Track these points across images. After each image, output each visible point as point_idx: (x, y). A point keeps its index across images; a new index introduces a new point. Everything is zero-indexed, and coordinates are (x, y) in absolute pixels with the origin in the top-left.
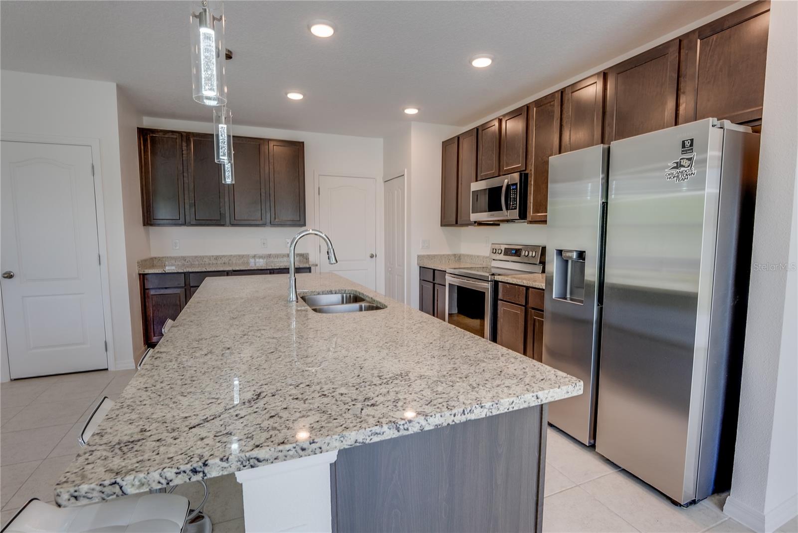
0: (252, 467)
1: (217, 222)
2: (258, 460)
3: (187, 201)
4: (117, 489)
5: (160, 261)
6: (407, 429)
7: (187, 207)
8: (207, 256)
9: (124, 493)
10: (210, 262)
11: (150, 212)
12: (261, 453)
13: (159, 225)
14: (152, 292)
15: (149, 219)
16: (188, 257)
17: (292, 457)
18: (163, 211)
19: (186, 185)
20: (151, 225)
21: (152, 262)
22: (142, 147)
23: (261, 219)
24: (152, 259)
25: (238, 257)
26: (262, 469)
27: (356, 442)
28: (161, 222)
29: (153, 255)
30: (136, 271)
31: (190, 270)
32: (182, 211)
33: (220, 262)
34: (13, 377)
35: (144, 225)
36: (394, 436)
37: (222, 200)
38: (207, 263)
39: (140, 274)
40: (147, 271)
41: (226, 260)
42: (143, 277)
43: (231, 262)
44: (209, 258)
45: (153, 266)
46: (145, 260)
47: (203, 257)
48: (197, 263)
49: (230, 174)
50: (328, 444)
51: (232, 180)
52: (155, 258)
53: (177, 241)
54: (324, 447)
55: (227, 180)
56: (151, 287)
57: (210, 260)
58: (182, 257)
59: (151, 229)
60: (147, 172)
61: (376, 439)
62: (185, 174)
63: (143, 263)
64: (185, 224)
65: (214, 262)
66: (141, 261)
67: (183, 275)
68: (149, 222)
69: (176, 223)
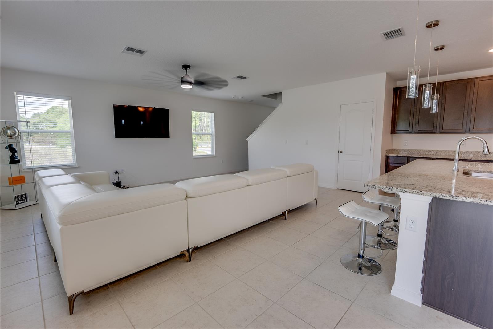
0: (403, 192)
1: (431, 131)
2: (405, 191)
3: (414, 121)
4: (374, 187)
5: (398, 151)
6: (457, 199)
7: (414, 124)
8: (422, 150)
9: (375, 188)
10: (424, 153)
11: (395, 127)
12: (406, 190)
13: (398, 133)
14: (391, 165)
15: (394, 131)
16: (411, 150)
17: (415, 193)
18: (401, 126)
19: (415, 113)
20: (395, 133)
21: (392, 151)
22: (395, 97)
23: (462, 129)
24: (393, 150)
25: (442, 152)
26: (405, 194)
27: (436, 196)
28: (400, 132)
29: (393, 148)
30: (385, 154)
31: (411, 156)
32: (411, 126)
33: (430, 153)
34: (338, 188)
35: (391, 133)
36: (451, 199)
37: (435, 119)
38: (422, 153)
39: (386, 156)
40: (389, 155)
41: (434, 153)
42: (387, 157)
43: (437, 154)
44: (424, 151)
45: (393, 153)
46: (390, 150)
47: (420, 151)
48: (416, 153)
49: (436, 108)
50: (426, 194)
51: (436, 111)
52: (395, 149)
53: (407, 141)
54: (425, 194)
55: (433, 111)
56: (390, 162)
57: (424, 152)
58: (408, 149)
59: (394, 135)
60: (396, 108)
61: (443, 198)
62: (415, 107)
63: (388, 151)
64: (412, 133)
65: (426, 153)
66: (388, 150)
67: (407, 158)
68: (394, 132)
69: (407, 132)
